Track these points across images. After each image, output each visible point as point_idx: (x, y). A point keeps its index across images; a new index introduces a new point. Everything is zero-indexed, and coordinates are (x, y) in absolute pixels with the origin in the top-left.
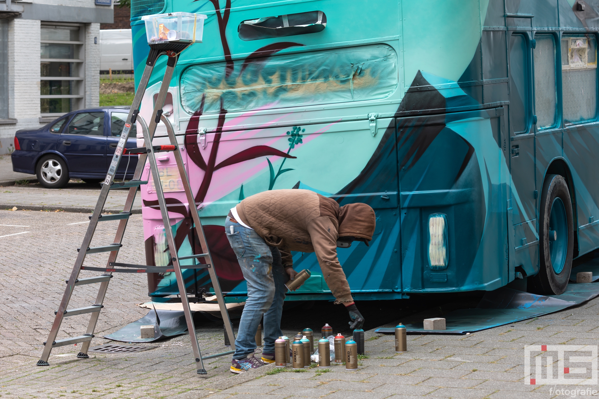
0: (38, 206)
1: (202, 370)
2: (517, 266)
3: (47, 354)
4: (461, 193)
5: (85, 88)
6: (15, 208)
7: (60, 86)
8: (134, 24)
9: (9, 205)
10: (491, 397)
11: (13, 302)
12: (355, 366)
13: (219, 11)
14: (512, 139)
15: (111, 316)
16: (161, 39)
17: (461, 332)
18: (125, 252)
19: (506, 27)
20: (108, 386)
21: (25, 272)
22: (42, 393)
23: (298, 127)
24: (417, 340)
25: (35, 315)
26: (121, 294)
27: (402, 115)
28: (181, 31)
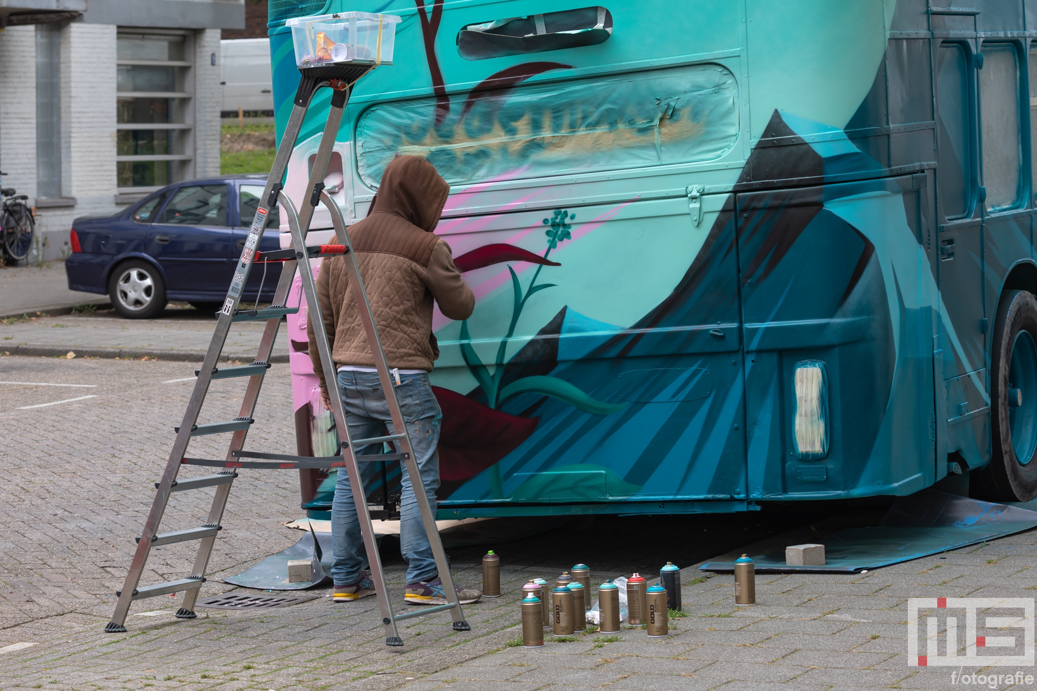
0: (112, 350)
1: (395, 638)
2: (952, 451)
3: (123, 612)
4: (851, 324)
5: (195, 142)
6: (71, 355)
7: (152, 139)
8: (275, 33)
9: (60, 348)
10: (903, 684)
11: (65, 520)
12: (664, 631)
13: (423, 8)
14: (942, 229)
15: (236, 544)
16: (320, 60)
17: (852, 569)
18: (262, 430)
19: (930, 32)
20: (229, 668)
21: (87, 467)
22: (113, 680)
23: (563, 210)
24: (775, 583)
25: (103, 543)
26: (254, 505)
27: (747, 188)
28: (356, 45)
